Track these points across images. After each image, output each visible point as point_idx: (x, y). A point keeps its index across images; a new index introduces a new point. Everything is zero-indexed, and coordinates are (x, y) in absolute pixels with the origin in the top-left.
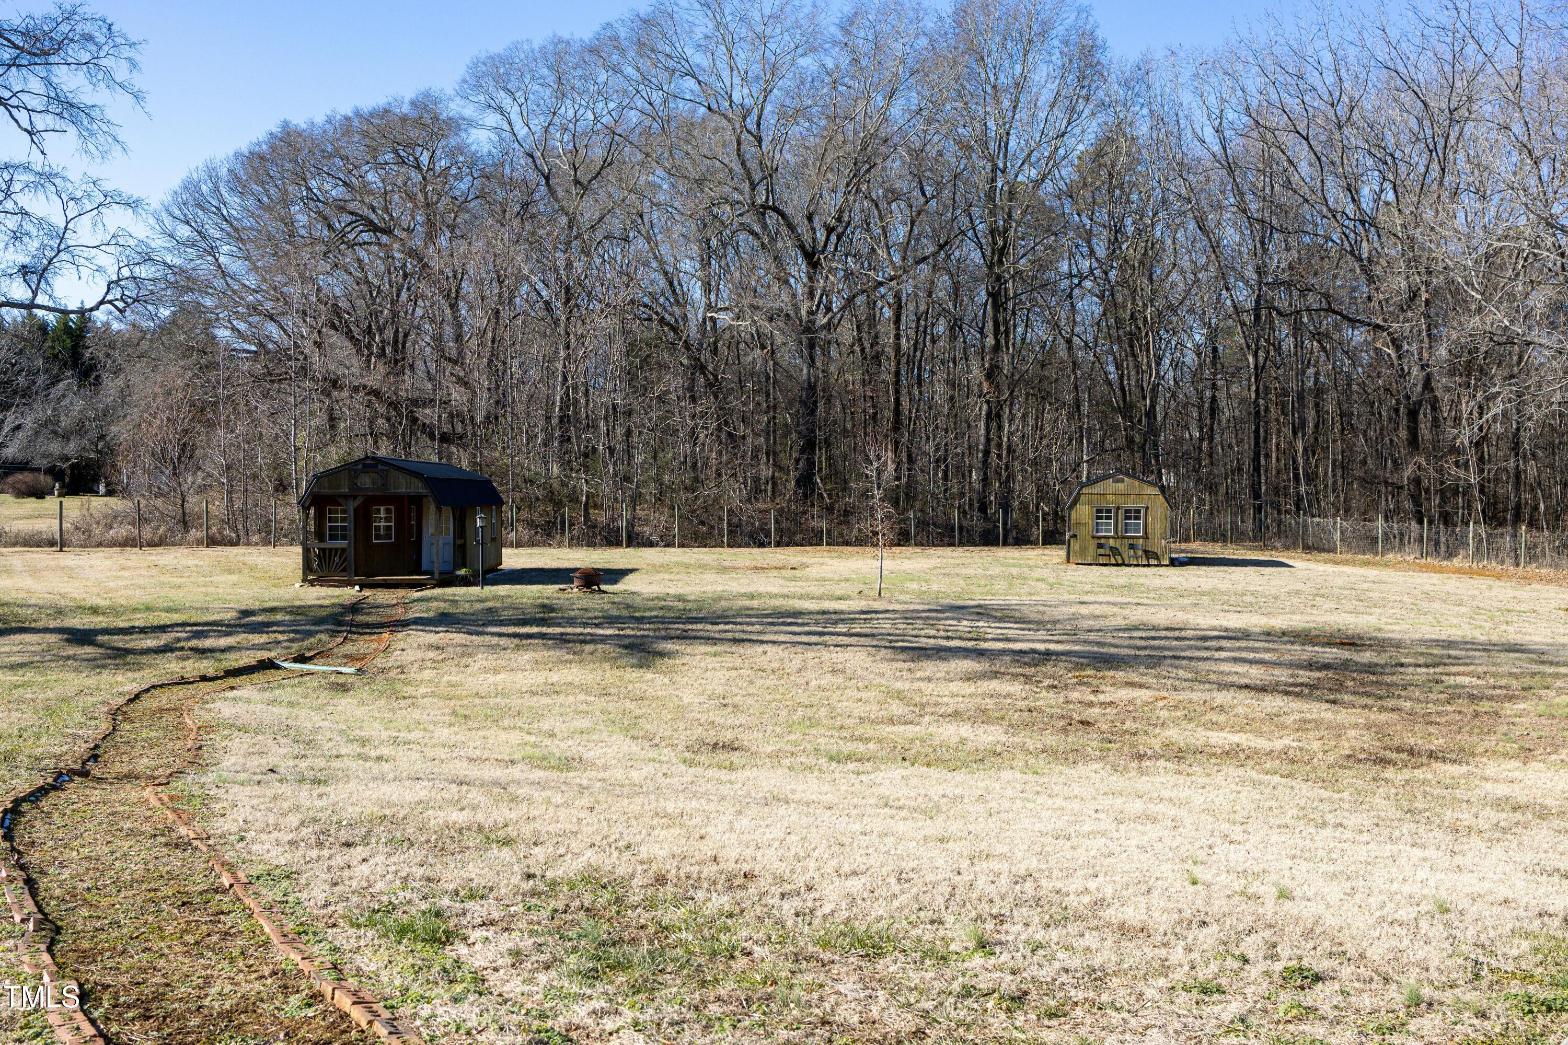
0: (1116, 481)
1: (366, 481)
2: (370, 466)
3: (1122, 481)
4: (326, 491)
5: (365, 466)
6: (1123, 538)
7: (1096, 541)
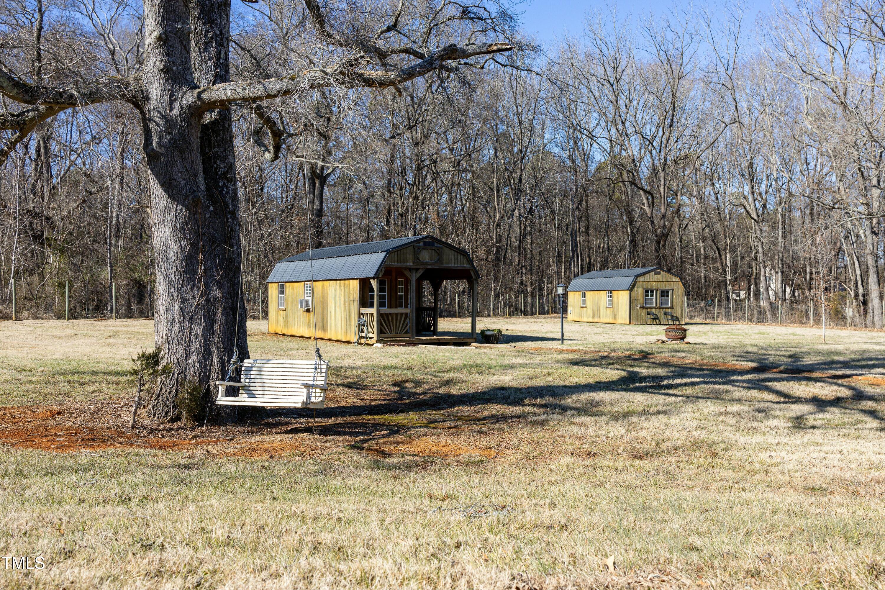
0: (656, 273)
1: (426, 256)
2: (428, 244)
3: (659, 273)
4: (396, 264)
5: (425, 243)
6: (660, 308)
7: (646, 311)
